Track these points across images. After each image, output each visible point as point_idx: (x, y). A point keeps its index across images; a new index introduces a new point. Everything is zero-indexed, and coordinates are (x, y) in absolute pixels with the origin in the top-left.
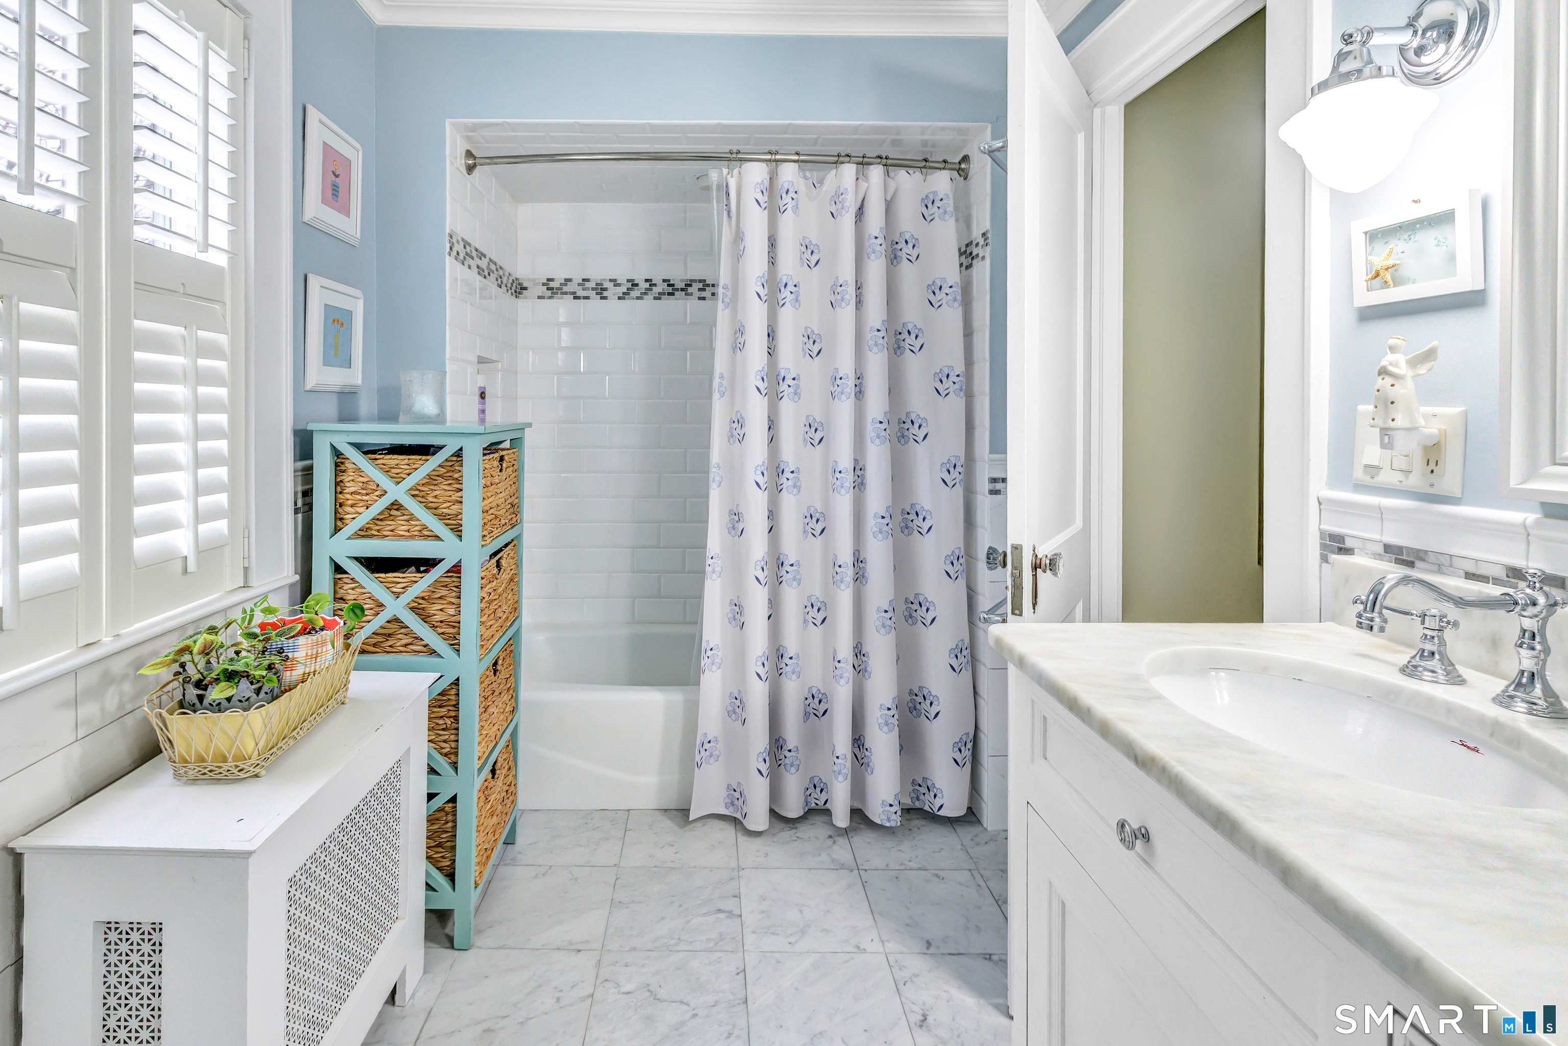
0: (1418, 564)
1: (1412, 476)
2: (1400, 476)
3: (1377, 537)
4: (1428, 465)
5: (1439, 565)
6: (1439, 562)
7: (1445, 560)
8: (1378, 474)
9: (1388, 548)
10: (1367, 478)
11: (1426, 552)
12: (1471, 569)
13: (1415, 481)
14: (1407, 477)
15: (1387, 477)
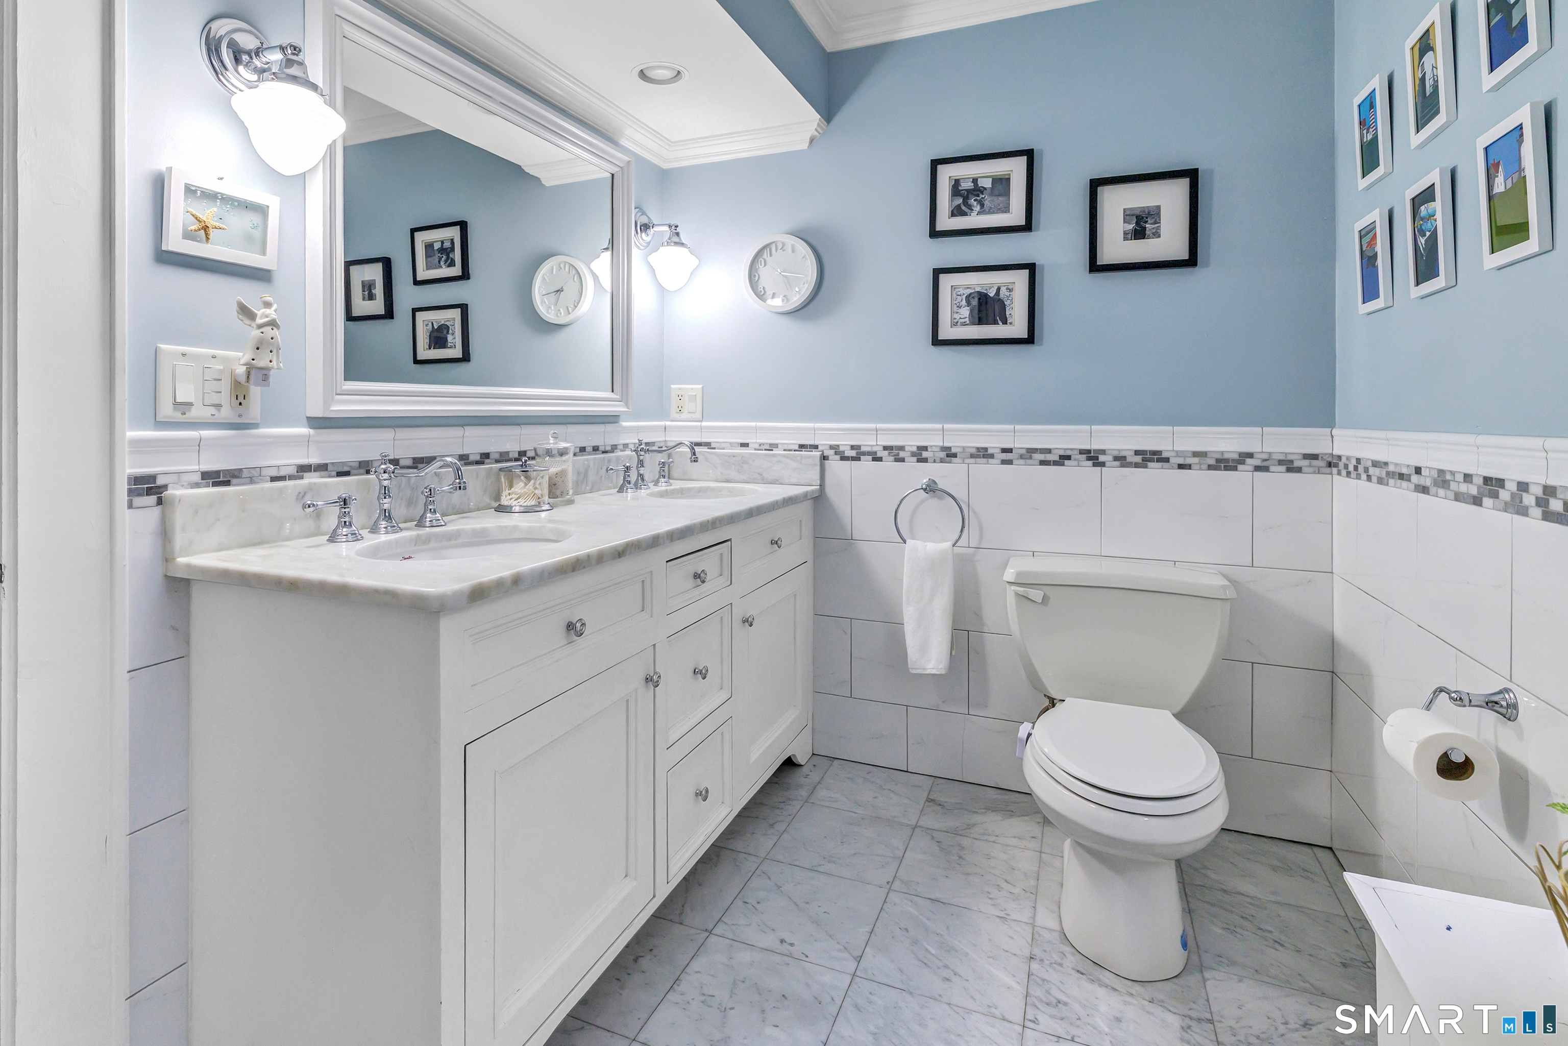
0: (234, 481)
1: (223, 409)
2: (213, 410)
3: (196, 468)
4: (237, 399)
5: (251, 478)
6: (251, 475)
7: (255, 473)
8: (189, 410)
9: (205, 475)
10: (179, 414)
11: (240, 470)
12: (274, 473)
13: (226, 413)
14: (219, 411)
15: (198, 412)
